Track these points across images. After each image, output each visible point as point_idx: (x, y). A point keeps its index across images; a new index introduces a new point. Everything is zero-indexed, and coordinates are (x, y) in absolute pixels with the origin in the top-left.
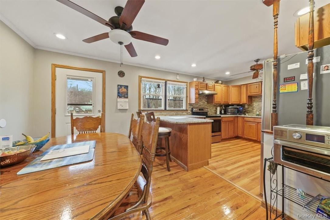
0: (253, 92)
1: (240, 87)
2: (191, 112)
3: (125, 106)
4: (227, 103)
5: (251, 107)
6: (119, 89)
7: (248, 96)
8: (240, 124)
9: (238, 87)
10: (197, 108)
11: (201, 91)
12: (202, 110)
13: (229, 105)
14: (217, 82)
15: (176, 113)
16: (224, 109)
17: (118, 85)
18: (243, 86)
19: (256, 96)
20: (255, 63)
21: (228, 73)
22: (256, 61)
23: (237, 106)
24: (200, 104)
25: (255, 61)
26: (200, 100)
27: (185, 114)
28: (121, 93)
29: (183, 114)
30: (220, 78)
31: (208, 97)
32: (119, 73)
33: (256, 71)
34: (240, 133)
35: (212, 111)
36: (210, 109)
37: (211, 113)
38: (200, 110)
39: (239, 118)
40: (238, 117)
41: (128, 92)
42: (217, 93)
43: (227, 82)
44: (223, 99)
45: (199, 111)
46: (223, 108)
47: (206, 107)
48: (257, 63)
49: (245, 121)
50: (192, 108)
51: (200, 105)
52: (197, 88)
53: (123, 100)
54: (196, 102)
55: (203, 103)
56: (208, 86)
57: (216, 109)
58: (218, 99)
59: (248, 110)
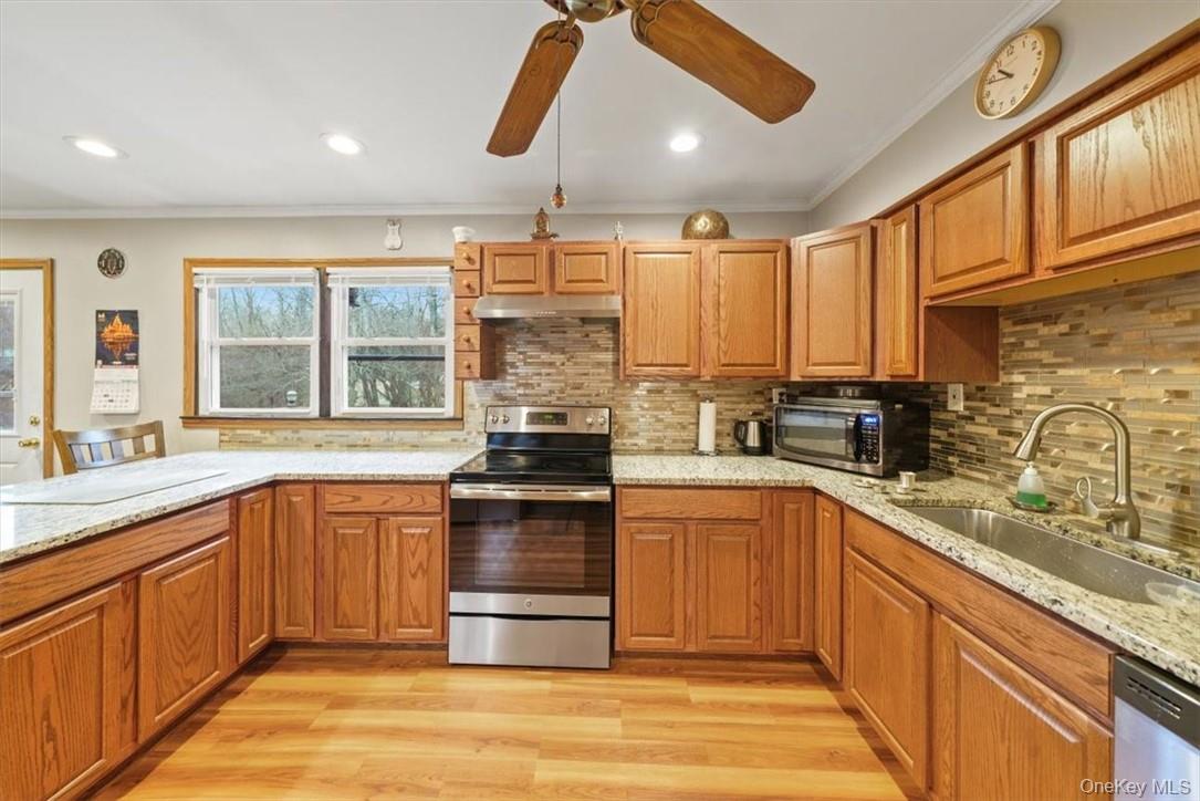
3: (124, 399)
5: (994, 411)
6: (101, 329)
7: (927, 308)
9: (856, 238)
17: (99, 312)
18: (890, 221)
28: (111, 343)
32: (101, 258)
38: (536, 419)
40: (811, 491)
41: (137, 339)
45: (527, 429)
49: (850, 547)
52: (469, 287)
53: (117, 372)
59: (968, 438)
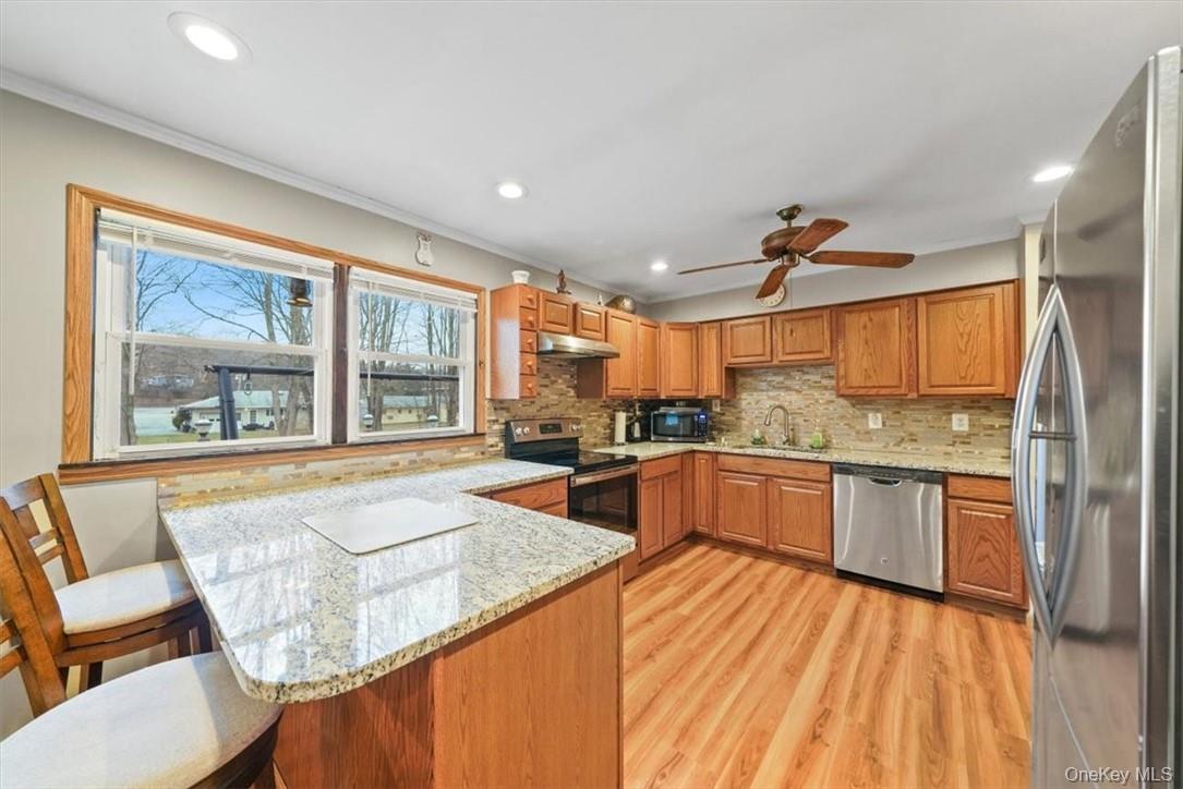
0: (742, 354)
1: (695, 328)
2: (502, 445)
4: (652, 394)
5: (733, 410)
7: (726, 368)
8: (702, 482)
9: (691, 330)
10: (530, 420)
11: (550, 338)
12: (557, 428)
13: (658, 403)
14: (614, 302)
15: (413, 456)
16: (639, 420)
18: (705, 326)
19: (750, 369)
20: (784, 225)
21: (659, 267)
22: (785, 213)
23: (687, 406)
24: (543, 402)
25: (780, 213)
26: (545, 382)
27: (471, 455)
29: (457, 456)
30: (624, 287)
31: (578, 369)
33: (785, 257)
34: (703, 522)
35: (595, 430)
36: (589, 423)
37: (592, 440)
38: (544, 429)
39: (698, 456)
40: (694, 451)
42: (615, 350)
43: (651, 307)
44: (640, 378)
45: (541, 437)
46: (638, 413)
47: (572, 413)
48: (789, 224)
49: (721, 470)
50: (507, 424)
51: (547, 407)
52: (531, 323)
54: (527, 393)
55: (558, 396)
56: (582, 314)
57: (613, 419)
58: (620, 378)
59: (723, 423)
